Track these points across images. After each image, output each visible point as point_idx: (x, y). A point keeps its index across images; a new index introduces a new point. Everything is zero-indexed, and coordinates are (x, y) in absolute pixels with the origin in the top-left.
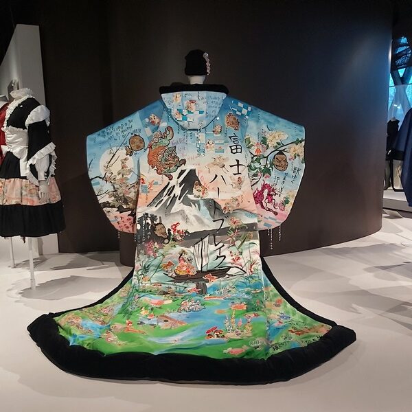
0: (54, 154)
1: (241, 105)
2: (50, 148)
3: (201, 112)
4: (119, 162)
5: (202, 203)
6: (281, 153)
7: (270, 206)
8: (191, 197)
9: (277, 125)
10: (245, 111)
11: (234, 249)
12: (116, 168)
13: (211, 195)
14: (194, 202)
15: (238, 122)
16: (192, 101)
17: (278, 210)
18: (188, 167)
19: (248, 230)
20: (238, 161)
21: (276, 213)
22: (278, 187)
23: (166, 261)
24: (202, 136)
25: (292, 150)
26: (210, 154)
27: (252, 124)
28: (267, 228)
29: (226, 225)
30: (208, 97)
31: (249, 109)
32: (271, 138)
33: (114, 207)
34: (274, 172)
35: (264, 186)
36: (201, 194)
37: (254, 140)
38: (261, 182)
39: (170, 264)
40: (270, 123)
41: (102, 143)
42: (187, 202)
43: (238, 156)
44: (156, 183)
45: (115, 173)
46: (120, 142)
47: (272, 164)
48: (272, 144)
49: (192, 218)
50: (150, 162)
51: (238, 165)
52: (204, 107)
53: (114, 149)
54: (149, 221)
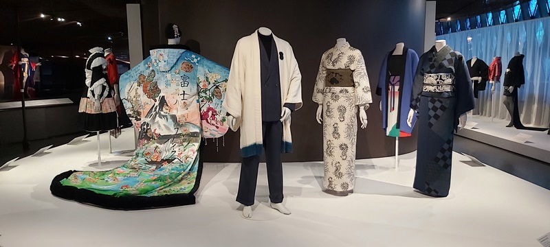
0: (105, 84)
1: (193, 56)
2: (102, 81)
3: (165, 61)
4: (134, 90)
5: (169, 117)
6: (217, 87)
7: (213, 122)
8: (162, 113)
9: (214, 70)
10: (195, 60)
11: (182, 148)
12: (133, 94)
13: (174, 112)
14: (164, 116)
15: (190, 67)
16: (161, 55)
17: (219, 125)
18: (161, 95)
19: (191, 136)
20: (184, 92)
21: (217, 127)
22: (218, 110)
23: (147, 151)
24: (169, 75)
25: (223, 85)
26: (173, 87)
27: (200, 68)
28: (212, 137)
29: (179, 132)
30: (169, 52)
31: (199, 59)
32: (211, 78)
33: (133, 117)
34: (215, 100)
35: (209, 109)
36: (168, 111)
37: (202, 79)
38: (207, 106)
39: (149, 153)
40: (210, 68)
41: (126, 79)
42: (161, 116)
43: (184, 89)
44: (147, 104)
45: (133, 97)
46: (134, 78)
47: (213, 95)
48: (212, 81)
49: (163, 127)
50: (144, 91)
51: (184, 94)
52: (166, 58)
53: (132, 83)
54: (145, 127)
